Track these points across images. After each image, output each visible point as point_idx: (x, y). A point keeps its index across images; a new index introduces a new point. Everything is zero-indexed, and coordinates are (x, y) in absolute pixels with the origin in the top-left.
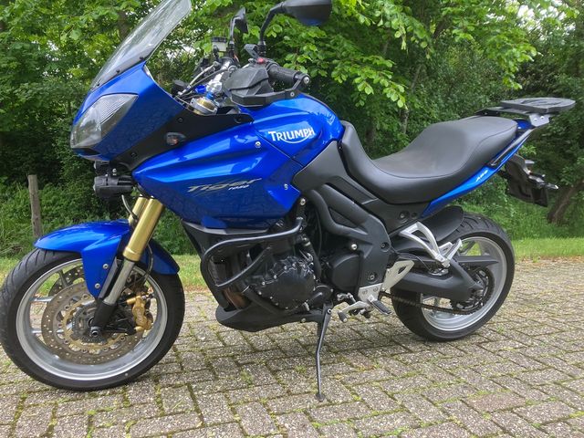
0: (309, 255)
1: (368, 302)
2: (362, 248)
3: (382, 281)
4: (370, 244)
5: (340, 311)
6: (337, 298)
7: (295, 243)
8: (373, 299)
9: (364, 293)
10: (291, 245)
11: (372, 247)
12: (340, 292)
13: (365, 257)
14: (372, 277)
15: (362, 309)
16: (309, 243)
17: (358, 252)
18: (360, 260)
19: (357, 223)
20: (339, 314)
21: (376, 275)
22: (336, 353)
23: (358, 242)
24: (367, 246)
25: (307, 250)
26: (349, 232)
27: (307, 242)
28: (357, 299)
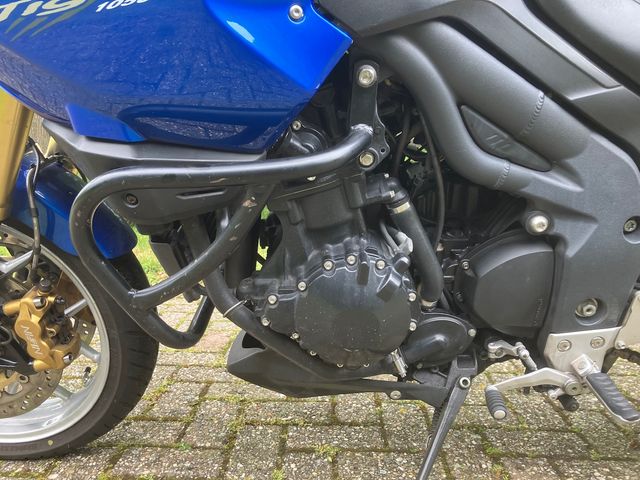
0: (402, 236)
1: (574, 373)
2: (563, 228)
3: (620, 322)
4: (588, 218)
5: (492, 387)
6: (487, 351)
7: (360, 202)
8: (590, 366)
9: (562, 347)
10: (353, 209)
11: (594, 227)
12: (498, 336)
13: (571, 252)
14: (590, 309)
15: (554, 388)
16: (406, 206)
17: (551, 240)
18: (556, 261)
19: (551, 156)
20: (488, 395)
21: (601, 305)
22: (495, 459)
23: (554, 210)
24: (581, 224)
25: (398, 224)
26: (526, 182)
27: (399, 203)
28: (542, 361)
